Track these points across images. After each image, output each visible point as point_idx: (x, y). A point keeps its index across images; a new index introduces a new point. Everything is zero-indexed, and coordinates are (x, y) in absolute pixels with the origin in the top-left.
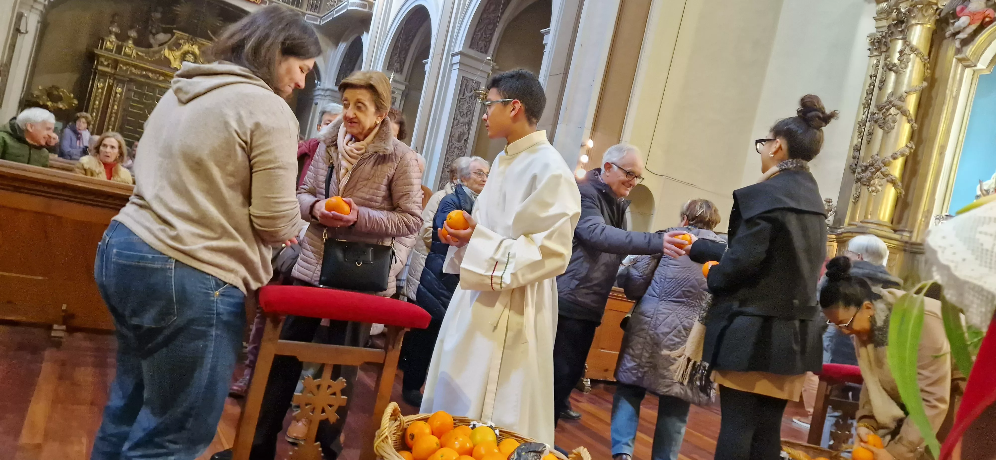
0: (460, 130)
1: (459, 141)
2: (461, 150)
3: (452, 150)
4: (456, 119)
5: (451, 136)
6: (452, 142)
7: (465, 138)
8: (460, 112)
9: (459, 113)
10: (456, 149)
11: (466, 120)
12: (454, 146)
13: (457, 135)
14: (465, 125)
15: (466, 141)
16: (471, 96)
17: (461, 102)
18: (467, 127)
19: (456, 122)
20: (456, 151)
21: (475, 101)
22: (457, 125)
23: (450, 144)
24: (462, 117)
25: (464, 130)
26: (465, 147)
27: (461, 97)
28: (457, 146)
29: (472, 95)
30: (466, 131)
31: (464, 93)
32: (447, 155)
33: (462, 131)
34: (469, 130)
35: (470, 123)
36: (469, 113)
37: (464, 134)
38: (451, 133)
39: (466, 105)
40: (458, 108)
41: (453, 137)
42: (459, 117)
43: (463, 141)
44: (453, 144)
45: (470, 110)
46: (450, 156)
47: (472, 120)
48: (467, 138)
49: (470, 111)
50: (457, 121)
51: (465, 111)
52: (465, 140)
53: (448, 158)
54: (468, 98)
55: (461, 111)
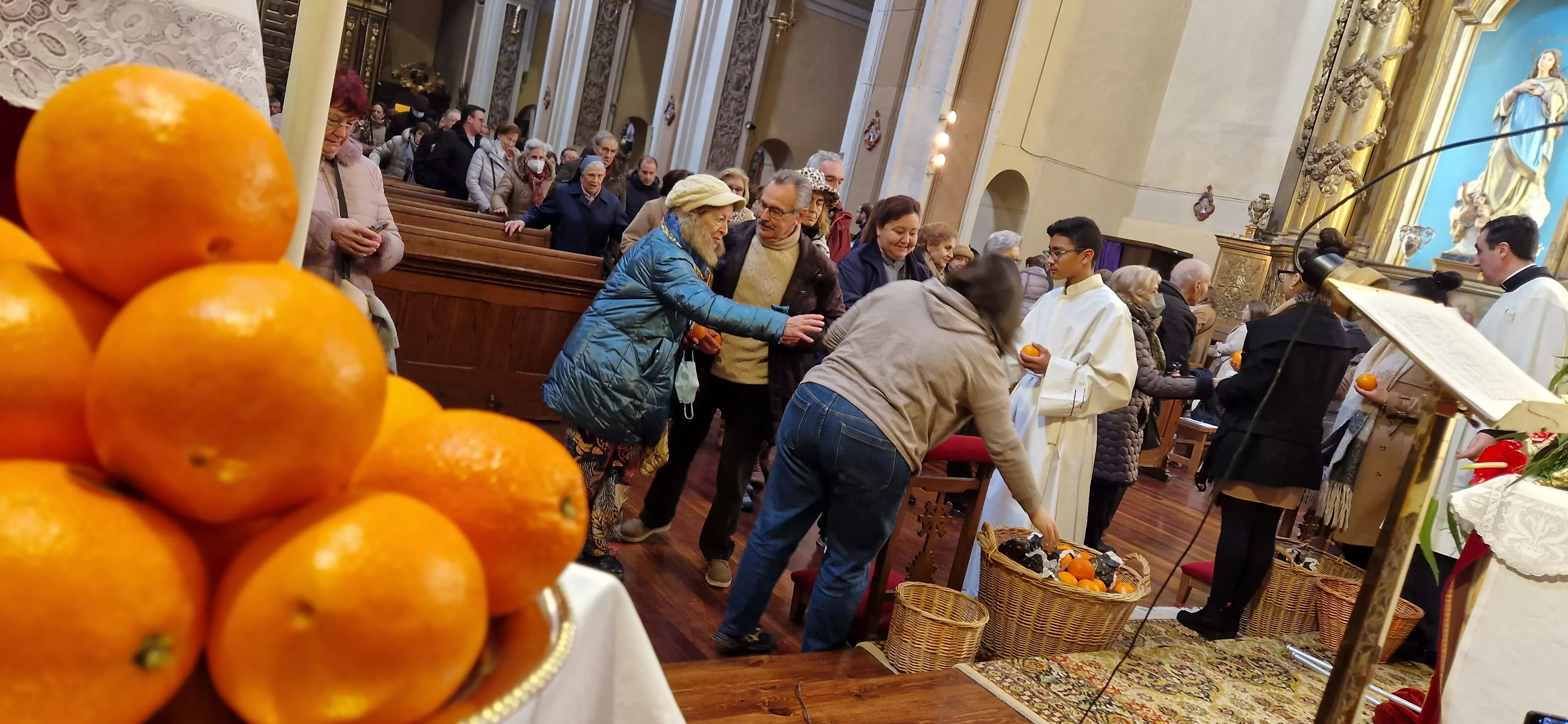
0: (739, 72)
1: (738, 88)
2: (741, 102)
3: (727, 102)
4: (734, 55)
5: (727, 81)
6: (727, 91)
7: (746, 84)
8: (740, 45)
9: (737, 45)
10: (734, 102)
11: (749, 56)
12: (730, 97)
13: (735, 78)
14: (747, 64)
15: (748, 88)
16: (756, 20)
17: (742, 29)
18: (749, 67)
19: (733, 60)
20: (733, 104)
21: (760, 27)
22: (735, 64)
23: (725, 94)
24: (742, 51)
25: (744, 72)
26: (747, 98)
27: (741, 20)
28: (735, 97)
29: (757, 18)
30: (747, 73)
31: (746, 14)
32: (721, 110)
33: (742, 74)
34: (752, 72)
35: (753, 61)
36: (752, 45)
37: (745, 77)
38: (726, 77)
39: (749, 33)
40: (737, 38)
41: (729, 82)
42: (738, 51)
43: (743, 89)
44: (729, 94)
45: (753, 41)
46: (725, 111)
47: (756, 56)
48: (750, 84)
49: (755, 42)
50: (735, 58)
51: (746, 43)
52: (746, 87)
53: (722, 116)
54: (750, 22)
55: (741, 42)
